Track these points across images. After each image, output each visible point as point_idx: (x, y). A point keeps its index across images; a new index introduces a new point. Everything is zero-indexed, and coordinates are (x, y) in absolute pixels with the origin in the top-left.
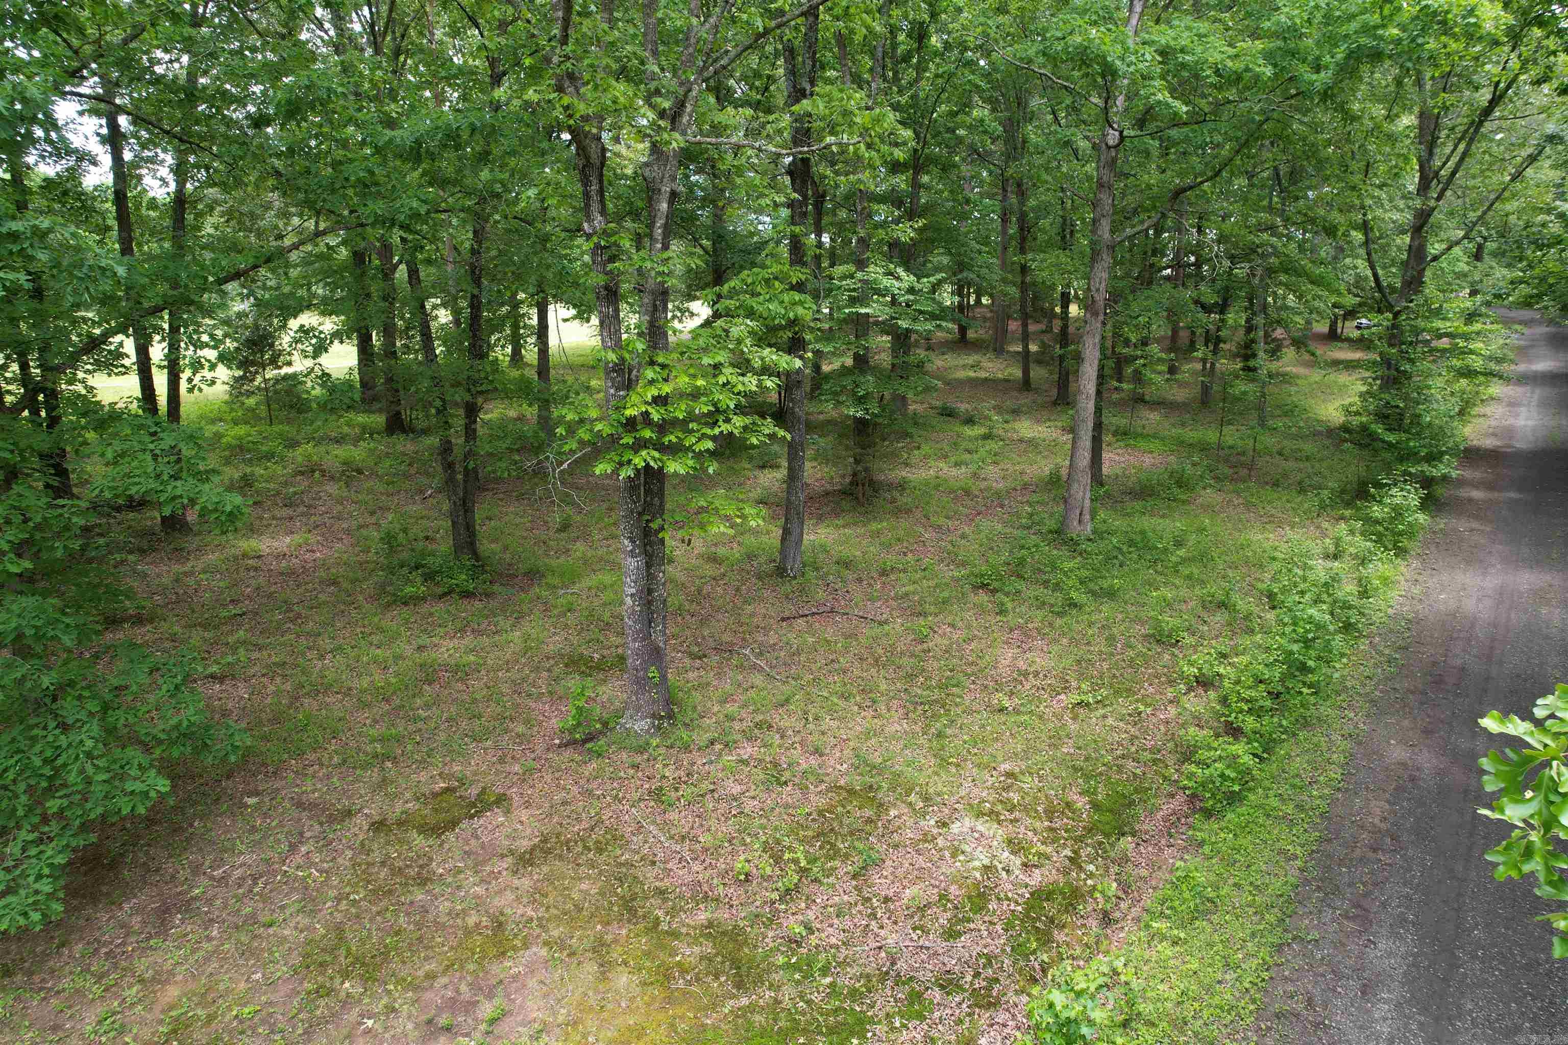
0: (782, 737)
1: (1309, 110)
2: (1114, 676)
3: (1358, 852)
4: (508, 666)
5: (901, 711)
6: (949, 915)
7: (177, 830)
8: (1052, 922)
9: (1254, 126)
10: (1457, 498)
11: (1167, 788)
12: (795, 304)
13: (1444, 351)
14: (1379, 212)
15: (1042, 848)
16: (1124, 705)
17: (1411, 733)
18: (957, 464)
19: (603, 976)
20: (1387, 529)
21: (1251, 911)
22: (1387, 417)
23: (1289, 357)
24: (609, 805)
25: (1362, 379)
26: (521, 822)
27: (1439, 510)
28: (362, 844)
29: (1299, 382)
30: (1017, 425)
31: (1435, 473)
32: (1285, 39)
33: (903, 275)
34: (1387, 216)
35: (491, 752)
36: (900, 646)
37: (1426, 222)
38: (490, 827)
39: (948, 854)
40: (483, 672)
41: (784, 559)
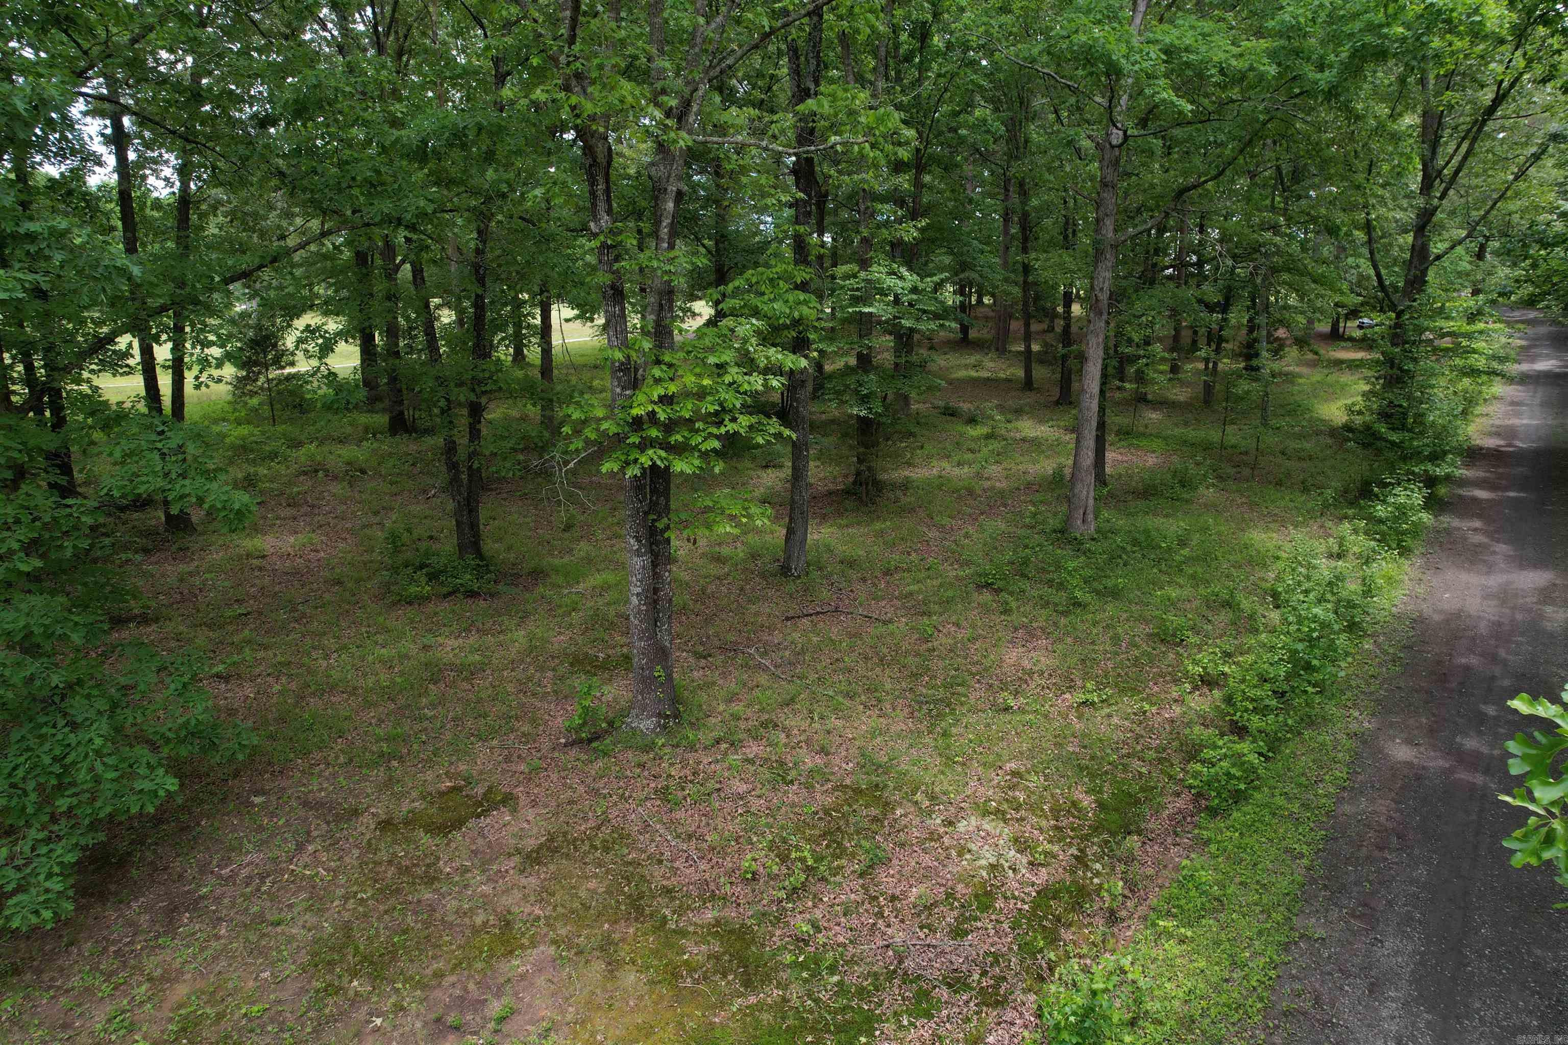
0: (788, 736)
1: (1312, 109)
2: (1119, 675)
3: (1364, 851)
4: (513, 664)
5: (906, 710)
6: (956, 913)
7: (184, 829)
8: (1059, 920)
9: (1258, 126)
10: (1460, 498)
11: (1173, 787)
12: (800, 303)
13: (1447, 350)
14: (1382, 211)
15: (1049, 847)
16: (1129, 706)
17: (1416, 732)
18: (960, 464)
19: (611, 975)
20: (1390, 528)
21: (1258, 909)
22: (1390, 416)
23: (1292, 356)
24: (616, 804)
25: (1365, 378)
26: (528, 821)
27: (1443, 510)
28: (369, 843)
29: (1301, 381)
30: (1020, 425)
31: (1438, 472)
32: (1289, 38)
33: (906, 274)
34: (1390, 215)
35: (497, 752)
36: (905, 646)
37: (1429, 221)
38: (497, 826)
39: (954, 853)
40: (488, 672)
41: (788, 558)
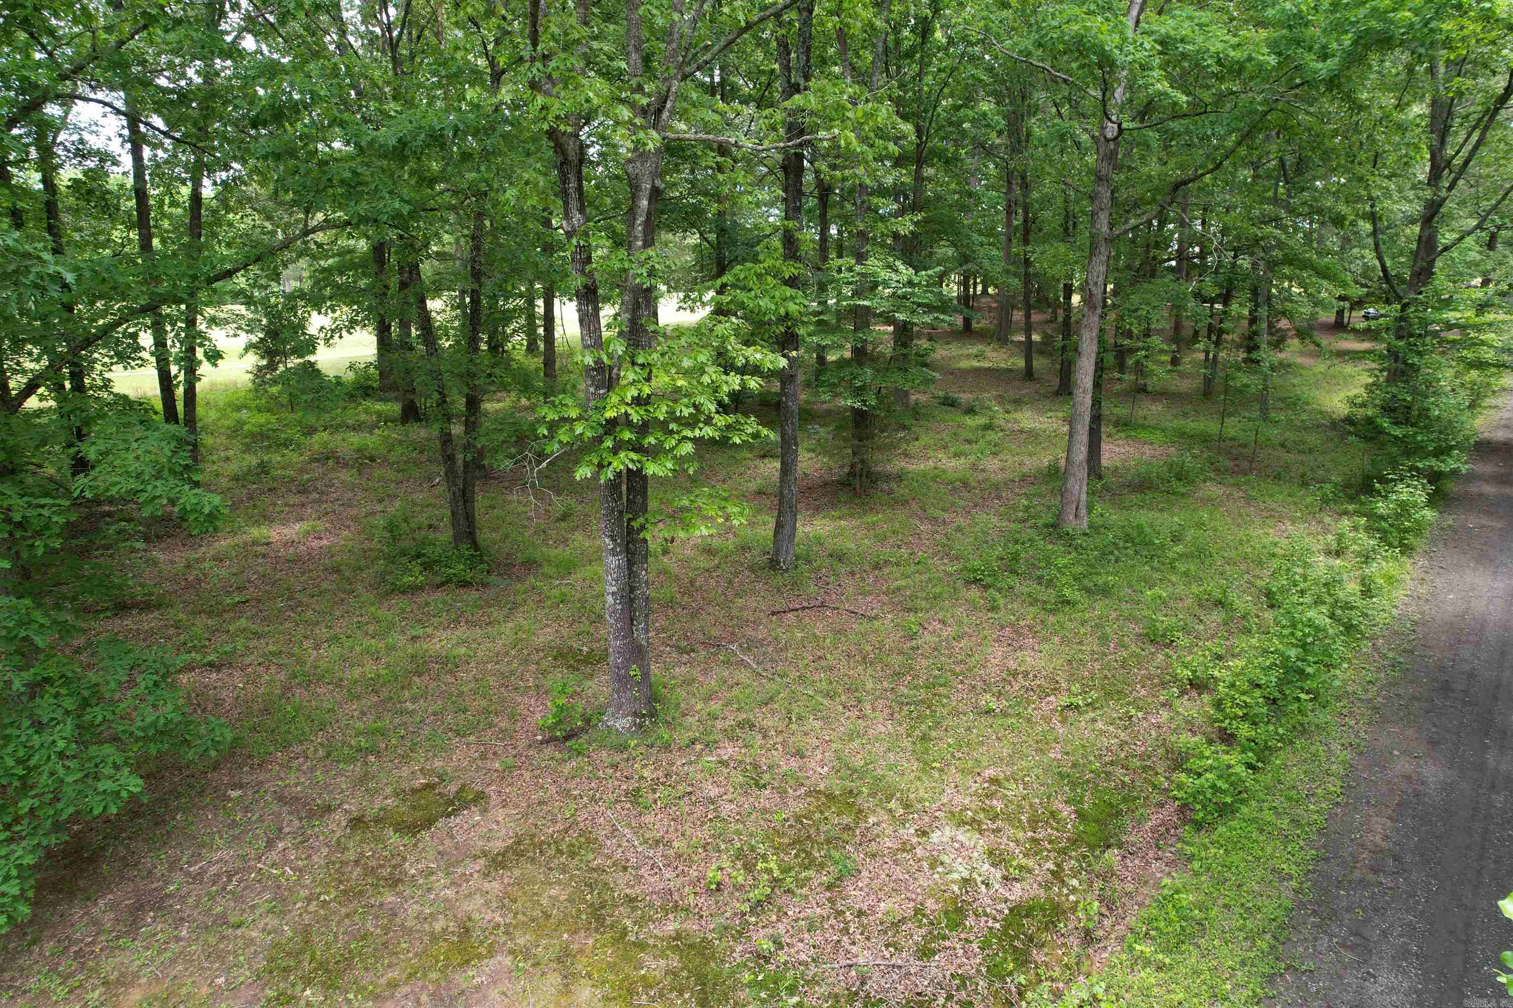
0: (764, 737)
1: (1316, 100)
2: (1106, 677)
3: (1357, 875)
4: (497, 657)
5: (886, 711)
6: (923, 931)
7: (159, 822)
8: (1031, 941)
9: (1257, 118)
10: (1467, 493)
11: (1157, 797)
12: (785, 300)
13: (1454, 342)
14: (1387, 203)
15: (1024, 862)
16: (1115, 710)
17: (1415, 744)
18: (956, 455)
19: (566, 990)
20: (1391, 526)
21: (1242, 935)
22: (1394, 410)
23: (1293, 349)
24: (585, 806)
25: (1368, 370)
26: (498, 823)
27: (1447, 506)
28: (338, 842)
29: (1304, 372)
30: (1018, 415)
31: (1443, 467)
32: (1290, 27)
33: (902, 268)
34: (1396, 207)
35: (474, 748)
36: (889, 643)
37: (1436, 212)
38: (466, 826)
39: (925, 865)
40: (473, 664)
41: (777, 551)
